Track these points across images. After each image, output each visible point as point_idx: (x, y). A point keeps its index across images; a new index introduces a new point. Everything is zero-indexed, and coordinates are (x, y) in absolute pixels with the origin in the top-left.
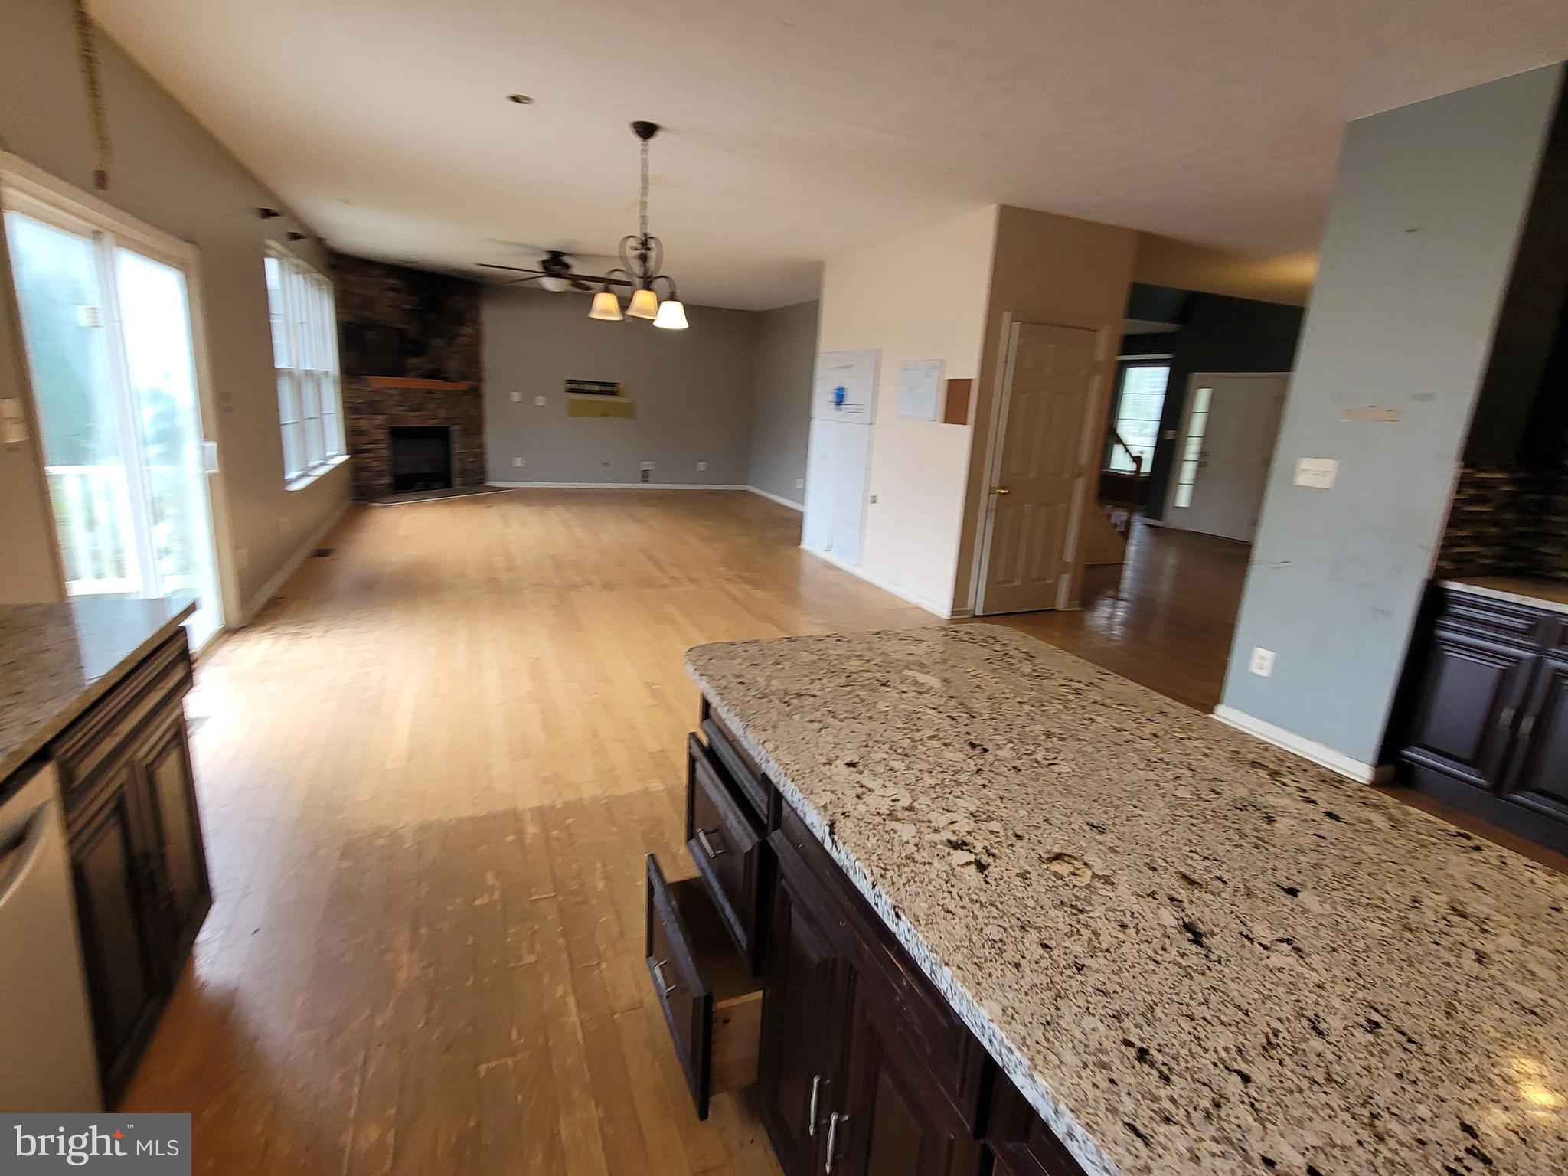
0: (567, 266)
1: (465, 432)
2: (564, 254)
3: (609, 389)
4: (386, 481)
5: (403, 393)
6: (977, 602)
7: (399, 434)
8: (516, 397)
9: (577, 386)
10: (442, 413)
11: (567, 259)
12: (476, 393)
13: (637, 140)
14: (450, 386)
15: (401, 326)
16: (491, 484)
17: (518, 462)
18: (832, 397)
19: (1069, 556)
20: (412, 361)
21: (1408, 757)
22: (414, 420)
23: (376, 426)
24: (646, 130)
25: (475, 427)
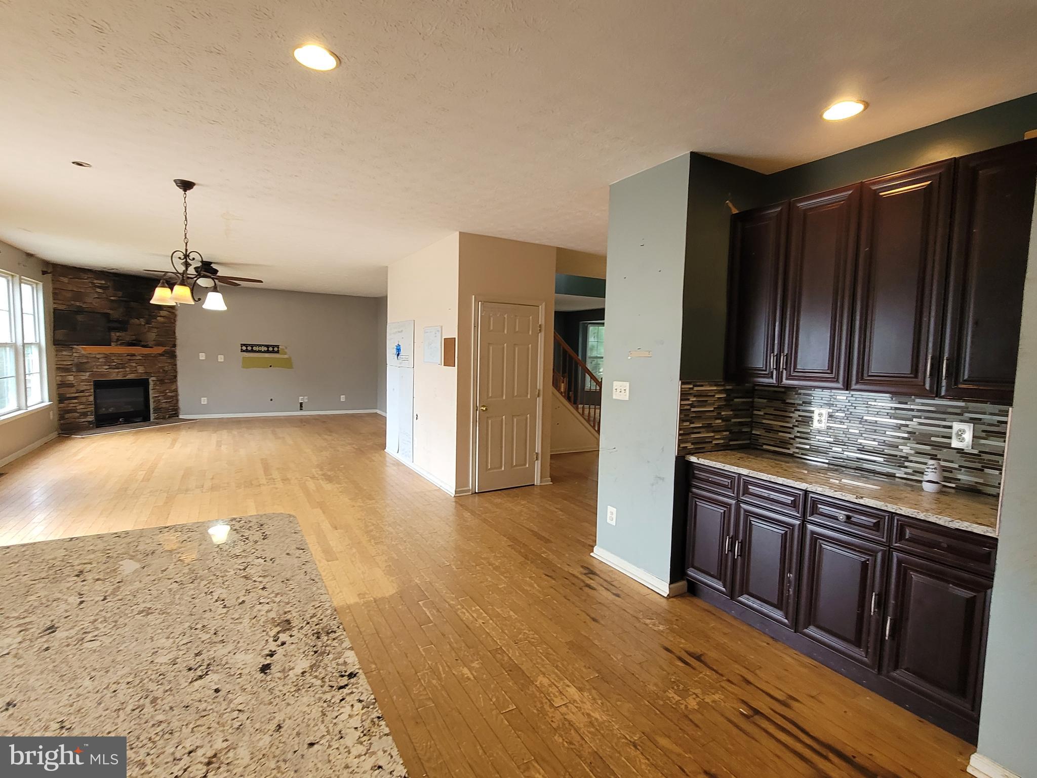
0: (216, 271)
1: (161, 381)
2: (211, 263)
3: (272, 349)
4: (91, 418)
5: (107, 357)
6: (473, 482)
7: (100, 386)
8: (202, 356)
9: (248, 348)
10: (141, 369)
11: (214, 266)
12: (172, 355)
13: (181, 191)
14: (146, 351)
15: (108, 311)
16: (181, 417)
17: (204, 401)
18: (395, 351)
19: (538, 449)
20: (114, 335)
21: (691, 576)
22: (116, 375)
23: (83, 382)
24: (186, 185)
25: (170, 378)
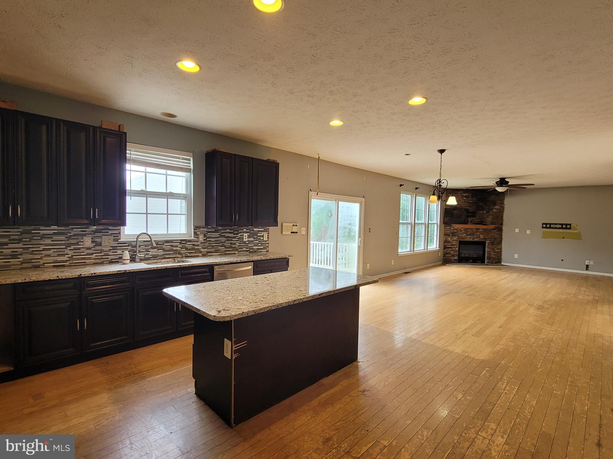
0: (508, 182)
1: (492, 243)
2: (505, 178)
4: (456, 258)
5: (466, 230)
7: (461, 243)
8: (517, 230)
9: (547, 226)
10: (482, 236)
12: (500, 229)
14: (485, 227)
15: (468, 208)
16: (502, 263)
17: (516, 256)
20: (470, 219)
22: (469, 239)
23: (454, 241)
25: (498, 242)
